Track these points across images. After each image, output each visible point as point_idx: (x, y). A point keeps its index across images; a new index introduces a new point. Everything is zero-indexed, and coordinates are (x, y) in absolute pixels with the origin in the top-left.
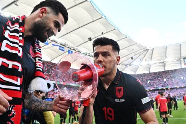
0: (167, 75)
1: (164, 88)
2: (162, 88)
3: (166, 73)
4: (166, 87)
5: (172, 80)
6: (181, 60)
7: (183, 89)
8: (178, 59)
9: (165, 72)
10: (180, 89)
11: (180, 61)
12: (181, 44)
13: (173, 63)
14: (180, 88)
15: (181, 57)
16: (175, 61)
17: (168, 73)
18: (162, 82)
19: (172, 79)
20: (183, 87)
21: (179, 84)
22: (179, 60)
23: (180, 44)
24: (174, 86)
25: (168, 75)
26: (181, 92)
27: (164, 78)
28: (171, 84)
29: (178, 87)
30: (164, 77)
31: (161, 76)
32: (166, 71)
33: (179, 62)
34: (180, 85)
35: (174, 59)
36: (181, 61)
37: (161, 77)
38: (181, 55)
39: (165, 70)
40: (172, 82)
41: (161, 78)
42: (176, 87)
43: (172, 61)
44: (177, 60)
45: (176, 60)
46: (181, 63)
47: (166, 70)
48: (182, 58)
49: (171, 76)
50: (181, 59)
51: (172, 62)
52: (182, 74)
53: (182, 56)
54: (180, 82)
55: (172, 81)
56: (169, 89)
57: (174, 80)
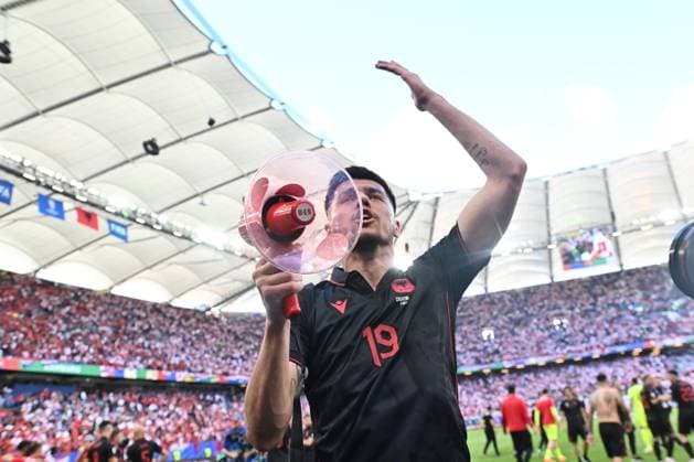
0: (495, 313)
1: (487, 371)
2: (477, 368)
3: (492, 303)
4: (494, 366)
5: (518, 335)
6: (550, 247)
7: (563, 370)
8: (540, 245)
9: (488, 300)
10: (549, 372)
11: (545, 253)
12: (547, 183)
13: (518, 262)
14: (550, 366)
15: (549, 235)
16: (526, 251)
17: (500, 306)
18: (475, 343)
19: (516, 330)
20: (560, 361)
21: (544, 351)
22: (544, 247)
23: (544, 180)
24: (526, 358)
25: (500, 311)
26: (554, 382)
27: (483, 326)
28: (514, 351)
29: (541, 361)
30: (482, 323)
31: (471, 318)
32: (489, 295)
33: (542, 256)
34: (547, 354)
35: (524, 244)
36: (550, 250)
37: (471, 323)
38: (548, 226)
39: (486, 289)
40: (517, 342)
41: (474, 326)
42: (532, 361)
43: (516, 253)
44: (534, 249)
45: (530, 250)
46: (550, 263)
47: (490, 291)
48: (554, 239)
49: (510, 318)
50: (550, 243)
51: (514, 258)
52: (556, 307)
53: (552, 233)
54: (549, 341)
55: (517, 338)
56: (504, 371)
57: (523, 333)
